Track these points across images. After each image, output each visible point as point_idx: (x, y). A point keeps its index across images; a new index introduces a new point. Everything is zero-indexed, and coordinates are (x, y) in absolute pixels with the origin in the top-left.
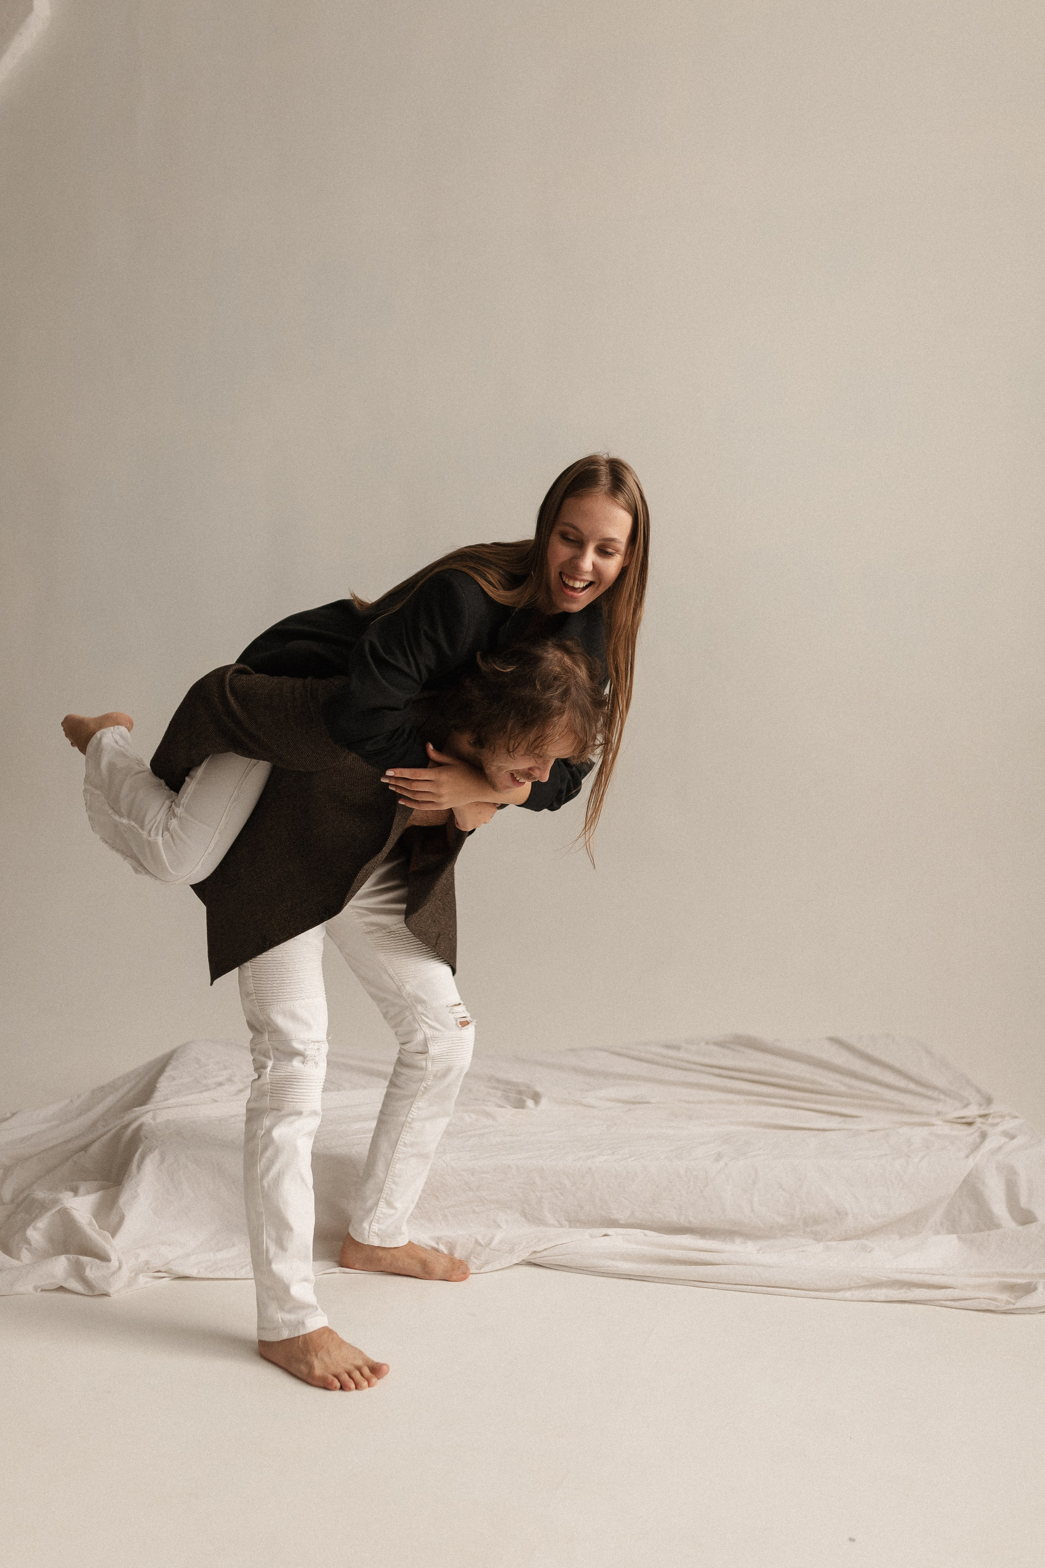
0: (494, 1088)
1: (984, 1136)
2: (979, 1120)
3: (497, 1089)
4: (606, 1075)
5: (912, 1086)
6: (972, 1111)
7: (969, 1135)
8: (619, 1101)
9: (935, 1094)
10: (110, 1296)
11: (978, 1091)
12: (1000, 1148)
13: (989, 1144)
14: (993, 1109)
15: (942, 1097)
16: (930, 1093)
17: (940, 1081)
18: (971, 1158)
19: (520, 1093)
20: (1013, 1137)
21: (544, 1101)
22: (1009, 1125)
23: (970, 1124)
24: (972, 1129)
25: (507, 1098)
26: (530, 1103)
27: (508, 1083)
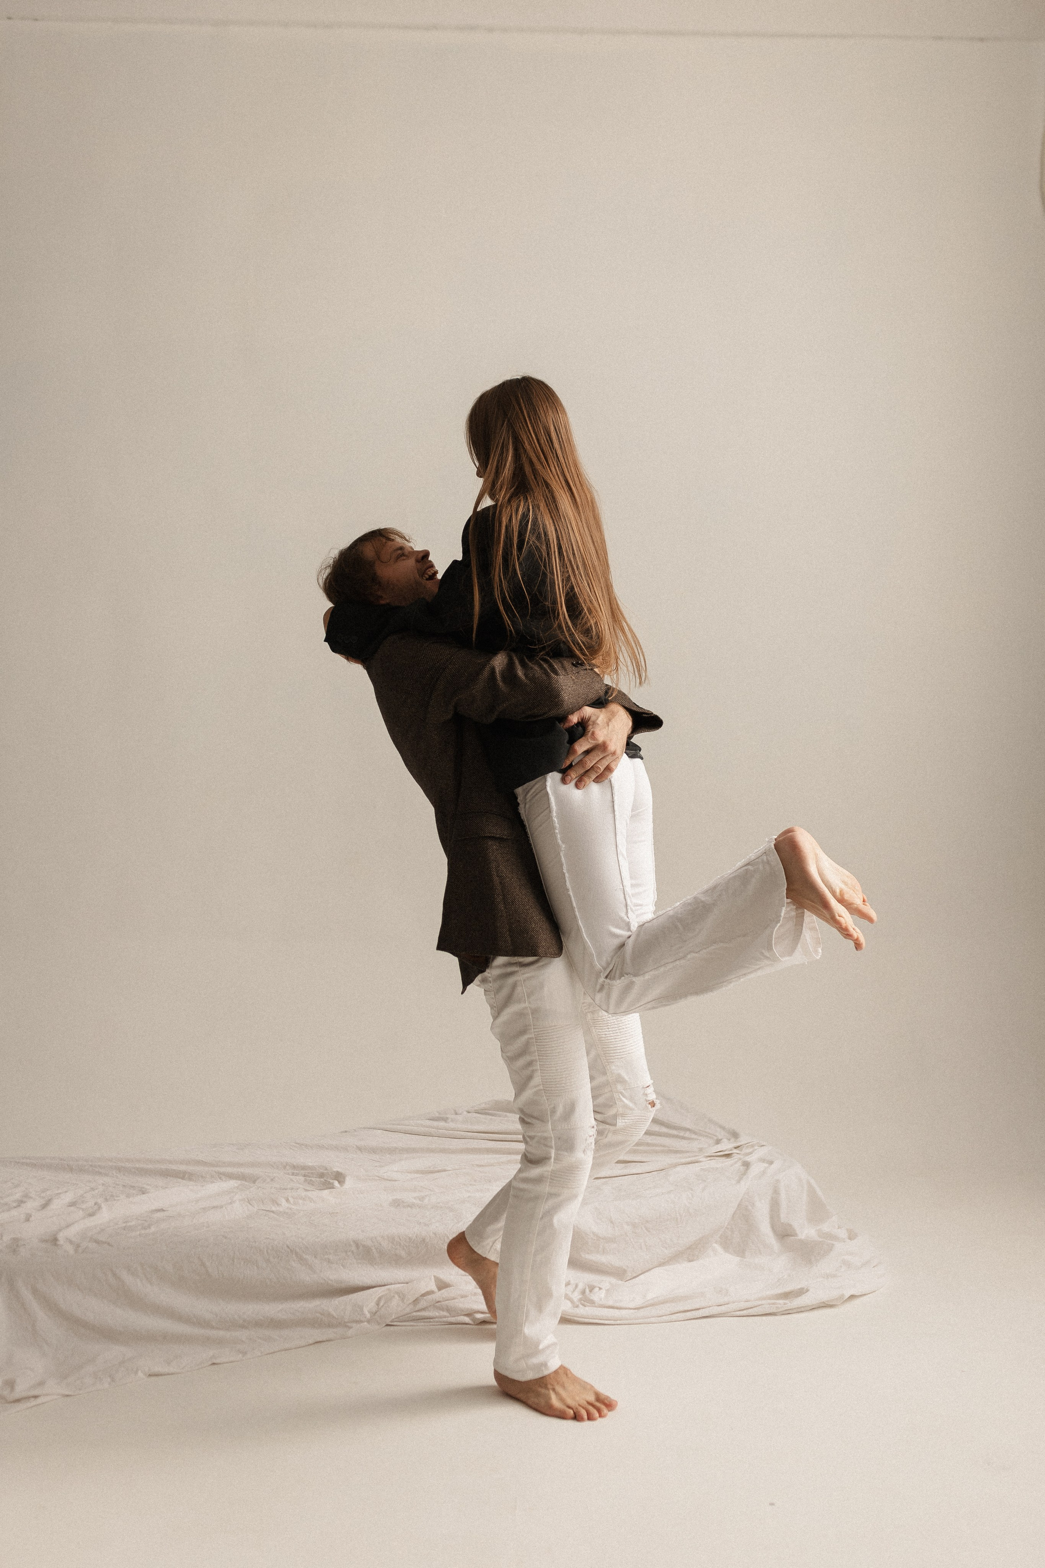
0: (293, 1174)
1: (747, 1165)
2: (735, 1151)
3: (297, 1175)
4: (392, 1151)
5: (664, 1130)
6: (726, 1146)
7: (733, 1165)
8: (417, 1172)
9: (687, 1134)
11: (723, 1128)
12: (764, 1173)
13: (756, 1169)
14: (742, 1141)
15: (693, 1136)
16: (682, 1134)
17: (687, 1124)
18: (742, 1183)
19: (322, 1175)
20: (771, 1163)
21: (348, 1181)
22: (760, 1152)
23: (728, 1156)
24: (728, 1162)
25: (311, 1183)
26: (336, 1183)
27: (304, 1168)
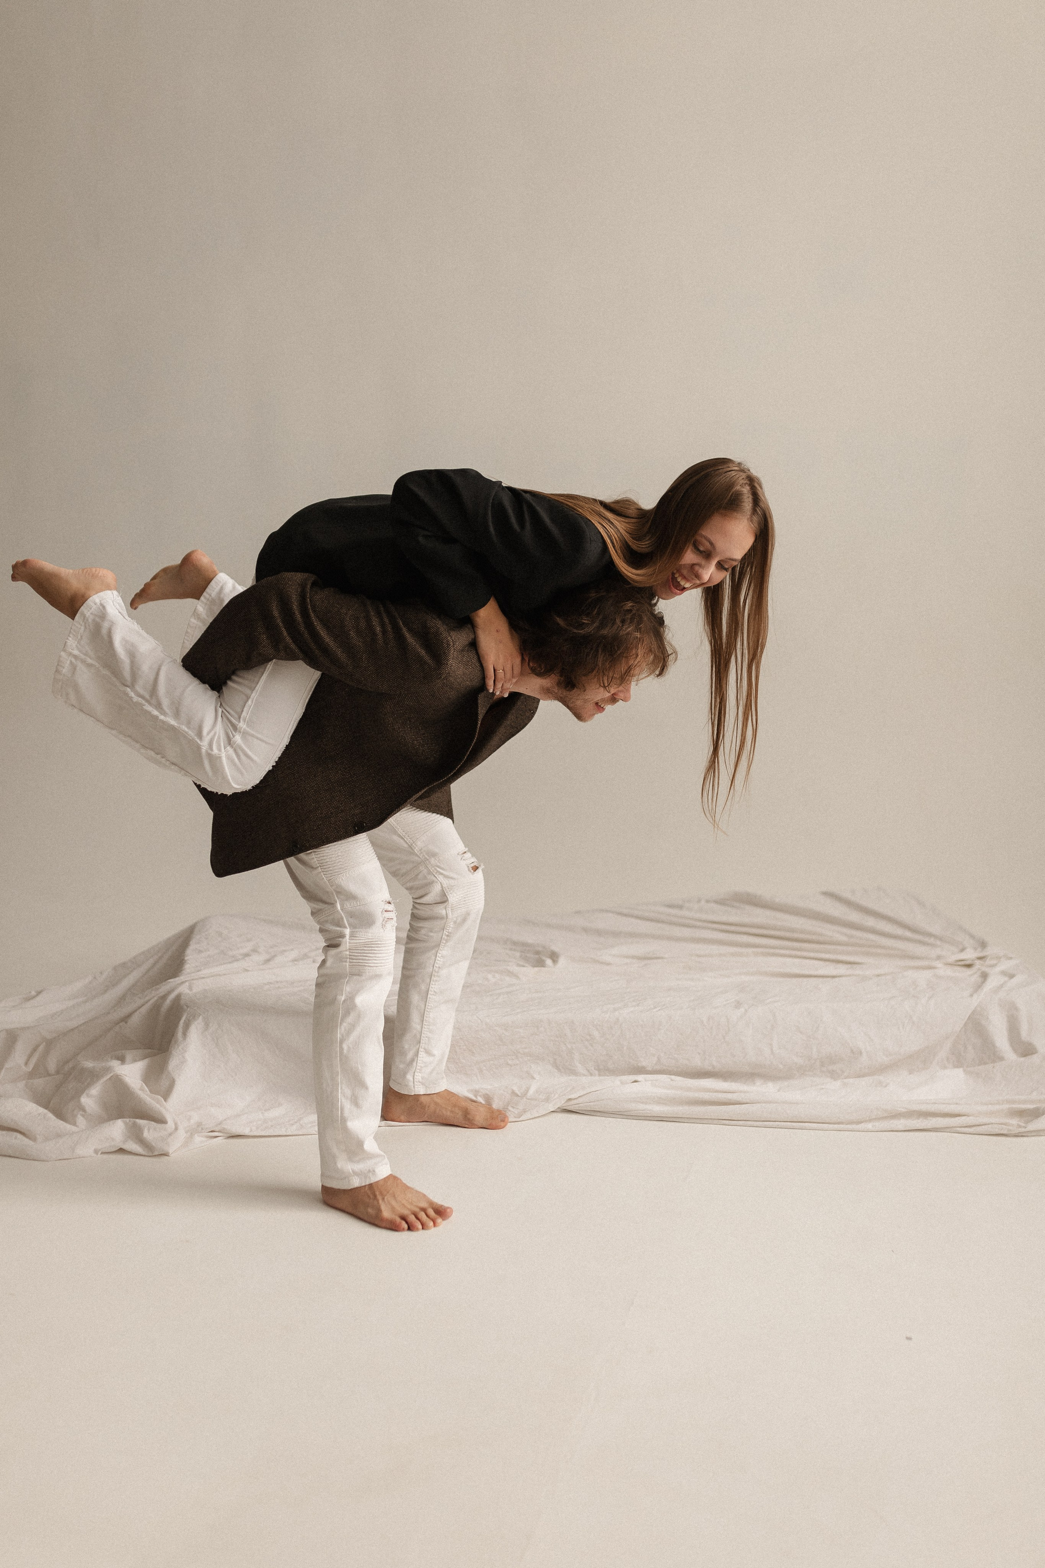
0: (511, 949)
1: (985, 976)
2: (978, 962)
3: (515, 950)
4: (616, 934)
5: (908, 934)
6: (969, 955)
7: (970, 976)
8: (633, 957)
9: (932, 940)
10: (169, 1156)
11: (972, 936)
12: (1002, 986)
13: (991, 983)
14: (988, 952)
15: (938, 943)
16: (926, 939)
17: (935, 929)
18: (975, 996)
19: (537, 953)
20: (1012, 976)
21: (562, 961)
22: (1004, 965)
23: (969, 966)
24: (969, 972)
25: (526, 959)
26: (549, 962)
27: (524, 944)
